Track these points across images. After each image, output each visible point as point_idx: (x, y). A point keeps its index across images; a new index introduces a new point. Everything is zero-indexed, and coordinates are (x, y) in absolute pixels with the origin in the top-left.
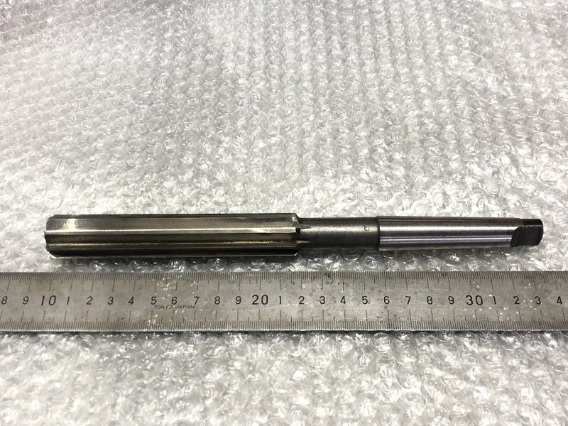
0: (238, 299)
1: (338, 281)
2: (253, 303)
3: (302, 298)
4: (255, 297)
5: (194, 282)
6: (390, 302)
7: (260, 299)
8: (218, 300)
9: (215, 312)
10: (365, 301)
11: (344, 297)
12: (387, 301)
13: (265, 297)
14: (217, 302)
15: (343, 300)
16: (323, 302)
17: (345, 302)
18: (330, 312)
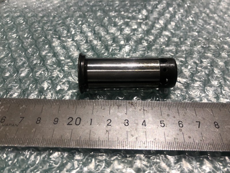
0: (56, 120)
1: (140, 108)
2: (68, 124)
3: (109, 121)
4: (71, 119)
5: (24, 106)
6: (184, 126)
7: (74, 120)
8: (39, 120)
9: (34, 130)
10: (163, 125)
11: (144, 121)
12: (181, 125)
13: (78, 120)
14: (38, 122)
15: (144, 123)
16: (127, 124)
17: (145, 125)
18: (133, 133)
